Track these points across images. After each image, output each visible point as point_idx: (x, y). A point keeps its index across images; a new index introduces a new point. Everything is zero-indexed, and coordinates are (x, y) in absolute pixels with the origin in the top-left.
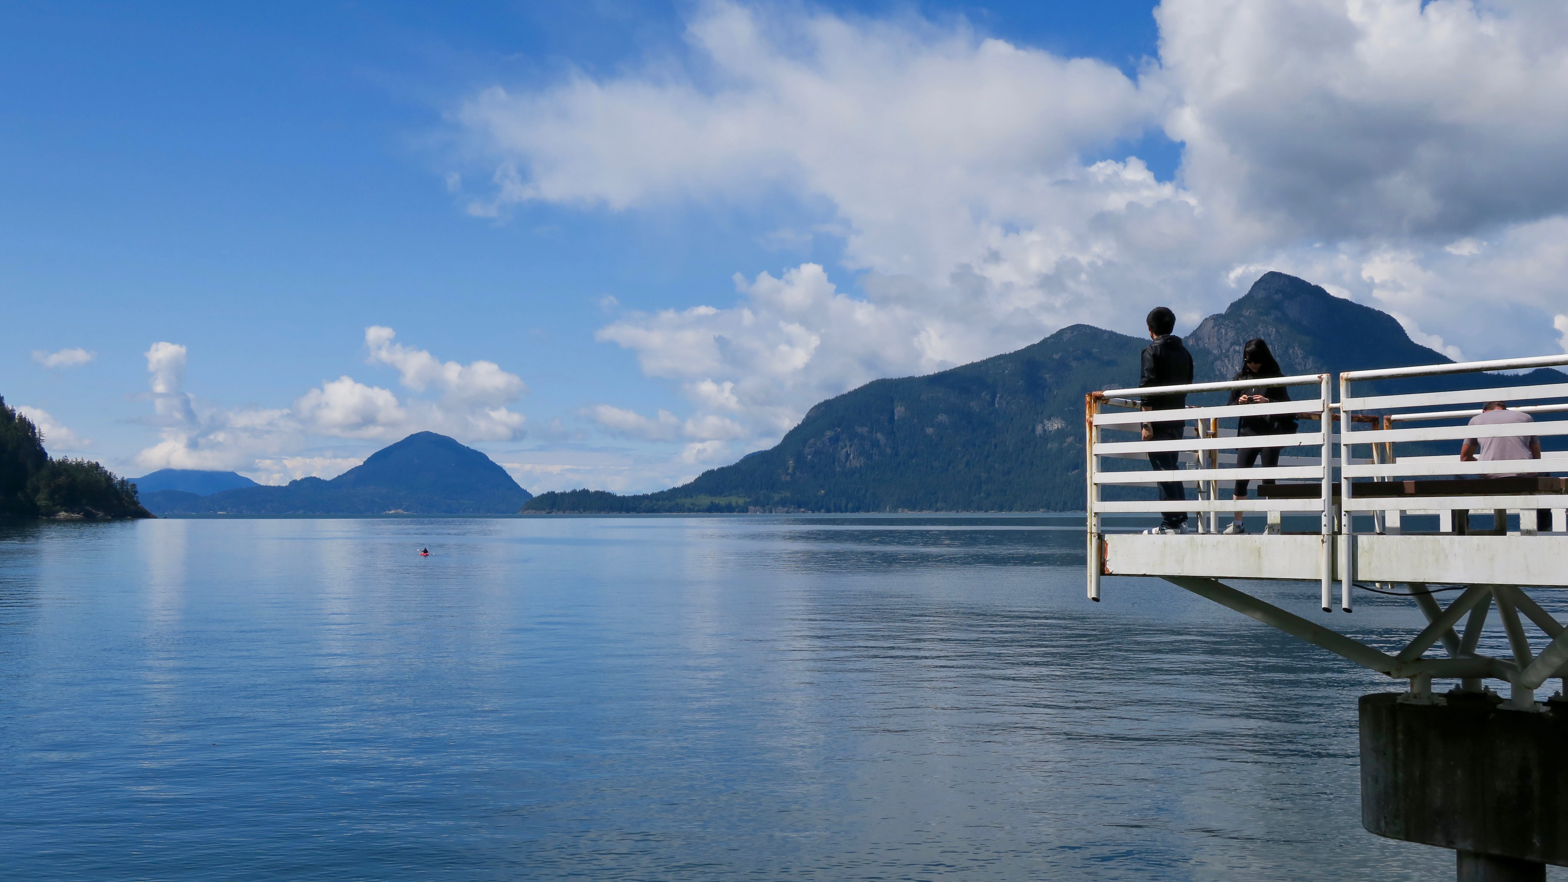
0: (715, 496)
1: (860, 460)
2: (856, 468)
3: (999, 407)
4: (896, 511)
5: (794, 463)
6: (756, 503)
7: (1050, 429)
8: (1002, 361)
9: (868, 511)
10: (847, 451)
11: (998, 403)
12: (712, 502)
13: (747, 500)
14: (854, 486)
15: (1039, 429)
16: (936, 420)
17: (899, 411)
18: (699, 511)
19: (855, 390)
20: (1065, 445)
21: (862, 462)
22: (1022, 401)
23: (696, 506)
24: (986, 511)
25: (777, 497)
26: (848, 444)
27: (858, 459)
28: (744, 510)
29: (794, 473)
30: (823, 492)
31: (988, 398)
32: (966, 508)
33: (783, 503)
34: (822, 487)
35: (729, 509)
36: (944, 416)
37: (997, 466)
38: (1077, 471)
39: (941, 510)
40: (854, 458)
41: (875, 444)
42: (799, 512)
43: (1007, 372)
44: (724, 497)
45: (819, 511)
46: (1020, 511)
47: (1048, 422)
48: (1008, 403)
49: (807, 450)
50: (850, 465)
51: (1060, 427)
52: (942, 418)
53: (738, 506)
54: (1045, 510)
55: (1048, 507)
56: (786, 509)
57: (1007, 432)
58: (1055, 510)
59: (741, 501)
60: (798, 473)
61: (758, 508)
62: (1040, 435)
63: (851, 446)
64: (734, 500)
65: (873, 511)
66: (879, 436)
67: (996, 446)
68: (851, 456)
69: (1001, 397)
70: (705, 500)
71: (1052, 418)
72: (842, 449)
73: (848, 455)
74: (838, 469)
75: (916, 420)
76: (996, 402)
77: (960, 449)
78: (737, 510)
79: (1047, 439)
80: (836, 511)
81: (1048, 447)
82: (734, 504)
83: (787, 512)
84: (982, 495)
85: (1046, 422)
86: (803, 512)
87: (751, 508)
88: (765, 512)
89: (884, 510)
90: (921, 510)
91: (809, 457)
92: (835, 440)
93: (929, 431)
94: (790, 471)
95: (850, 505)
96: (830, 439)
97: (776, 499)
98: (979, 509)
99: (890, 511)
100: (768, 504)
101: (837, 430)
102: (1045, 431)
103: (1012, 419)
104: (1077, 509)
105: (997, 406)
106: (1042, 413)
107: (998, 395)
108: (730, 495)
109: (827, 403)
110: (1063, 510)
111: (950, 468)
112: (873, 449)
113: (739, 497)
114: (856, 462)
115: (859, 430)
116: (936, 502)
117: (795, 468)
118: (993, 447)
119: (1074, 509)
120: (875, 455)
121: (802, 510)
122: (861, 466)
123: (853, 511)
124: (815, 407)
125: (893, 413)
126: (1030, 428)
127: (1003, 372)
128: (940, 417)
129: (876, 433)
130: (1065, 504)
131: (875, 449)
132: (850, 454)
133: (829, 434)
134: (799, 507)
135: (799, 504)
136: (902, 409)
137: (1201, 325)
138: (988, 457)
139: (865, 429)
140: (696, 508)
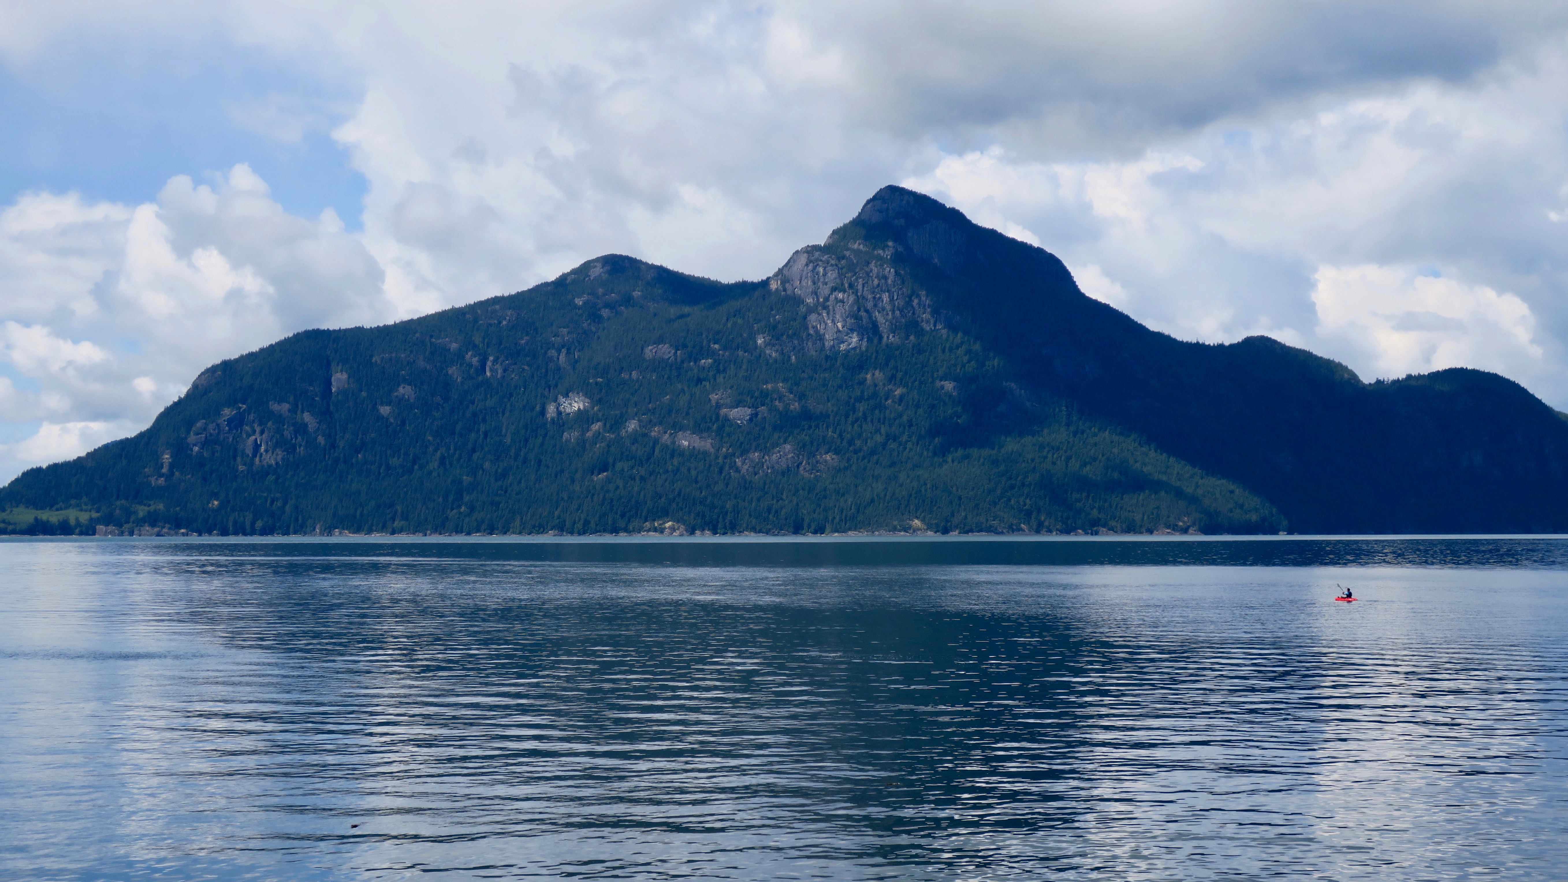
0: (42, 508)
1: (277, 455)
2: (270, 466)
3: (492, 375)
4: (330, 534)
5: (171, 457)
6: (108, 520)
7: (568, 410)
8: (497, 307)
9: (286, 533)
10: (256, 439)
11: (491, 370)
12: (36, 519)
13: (95, 515)
14: (265, 495)
15: (551, 409)
16: (396, 394)
17: (339, 379)
18: (14, 532)
19: (271, 346)
20: (589, 434)
21: (279, 458)
22: (526, 367)
23: (9, 524)
24: (468, 534)
25: (142, 511)
26: (258, 429)
27: (273, 453)
28: (88, 531)
29: (172, 473)
30: (216, 503)
31: (475, 361)
32: (439, 529)
33: (153, 520)
34: (215, 495)
35: (64, 530)
36: (408, 388)
37: (487, 465)
38: (605, 474)
39: (401, 531)
40: (266, 451)
41: (301, 429)
42: (177, 534)
43: (504, 323)
44: (57, 510)
45: (210, 532)
46: (520, 533)
47: (564, 400)
48: (505, 370)
49: (192, 438)
50: (260, 461)
51: (582, 407)
52: (405, 390)
53: (78, 524)
54: (556, 532)
55: (561, 529)
56: (156, 530)
57: (503, 414)
58: (572, 533)
59: (84, 517)
60: (177, 474)
61: (111, 528)
62: (553, 419)
63: (262, 432)
64: (72, 515)
65: (295, 533)
66: (307, 417)
67: (486, 435)
68: (263, 448)
69: (495, 361)
70: (25, 515)
71: (570, 394)
72: (249, 436)
73: (257, 447)
74: (241, 468)
75: (364, 394)
76: (487, 369)
77: (430, 438)
78: (77, 530)
79: (563, 425)
80: (236, 533)
81: (564, 438)
82: (72, 522)
83: (158, 535)
84: (463, 509)
85: (562, 399)
86: (183, 534)
87: (100, 528)
88: (122, 534)
89: (312, 532)
90: (370, 532)
91: (196, 449)
92: (237, 423)
93: (385, 410)
94: (165, 470)
95: (259, 524)
96: (230, 421)
97: (141, 514)
98: (458, 530)
99: (322, 534)
100: (127, 522)
101: (240, 408)
102: (559, 413)
103: (511, 395)
104: (605, 531)
105: (488, 374)
106: (556, 385)
107: (491, 358)
108: (66, 508)
109: (226, 365)
110: (583, 532)
111: (416, 467)
112: (296, 438)
113: (81, 510)
114: (270, 458)
115: (275, 407)
116: (393, 519)
117: (172, 466)
118: (482, 436)
119: (600, 531)
120: (300, 448)
121: (183, 531)
122: (277, 464)
123: (264, 532)
124: (208, 371)
125: (329, 383)
126: (538, 408)
127: (500, 323)
128: (401, 390)
129: (303, 412)
130: (586, 523)
131: (299, 438)
132: (261, 445)
133: (227, 412)
134: (178, 527)
135: (177, 524)
136: (345, 376)
137: (789, 261)
138: (474, 450)
139: (285, 407)
140: (10, 528)
